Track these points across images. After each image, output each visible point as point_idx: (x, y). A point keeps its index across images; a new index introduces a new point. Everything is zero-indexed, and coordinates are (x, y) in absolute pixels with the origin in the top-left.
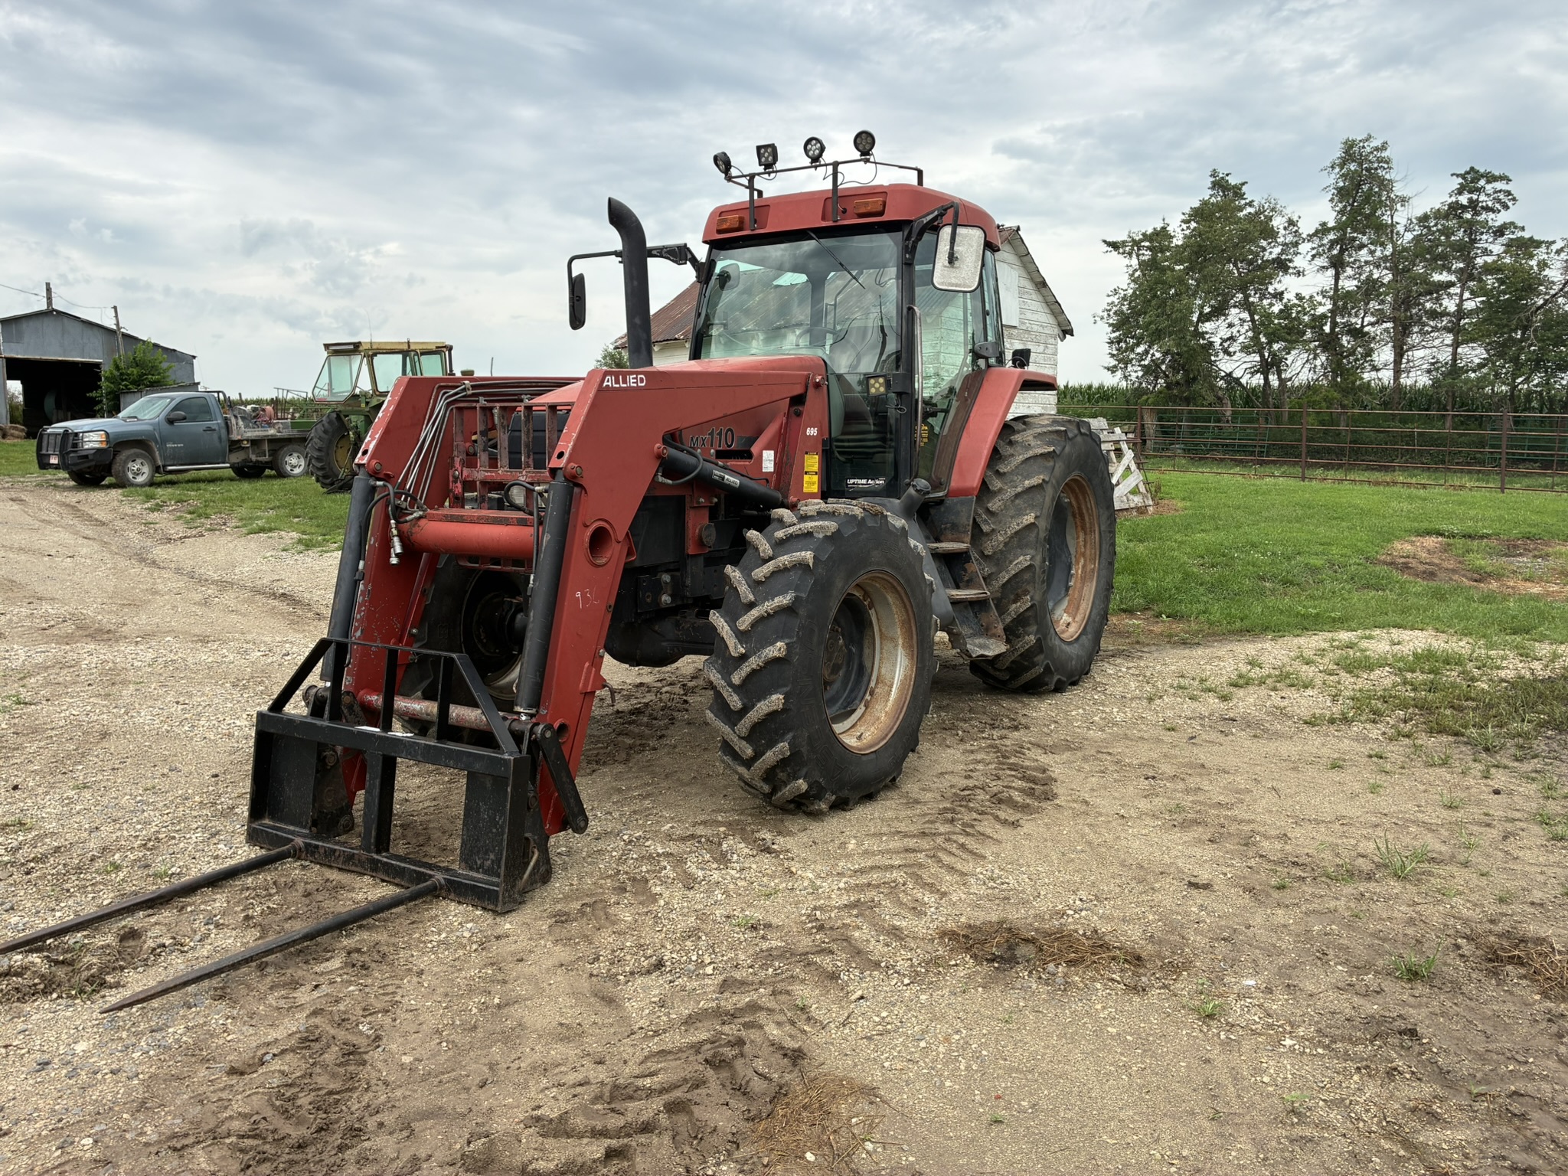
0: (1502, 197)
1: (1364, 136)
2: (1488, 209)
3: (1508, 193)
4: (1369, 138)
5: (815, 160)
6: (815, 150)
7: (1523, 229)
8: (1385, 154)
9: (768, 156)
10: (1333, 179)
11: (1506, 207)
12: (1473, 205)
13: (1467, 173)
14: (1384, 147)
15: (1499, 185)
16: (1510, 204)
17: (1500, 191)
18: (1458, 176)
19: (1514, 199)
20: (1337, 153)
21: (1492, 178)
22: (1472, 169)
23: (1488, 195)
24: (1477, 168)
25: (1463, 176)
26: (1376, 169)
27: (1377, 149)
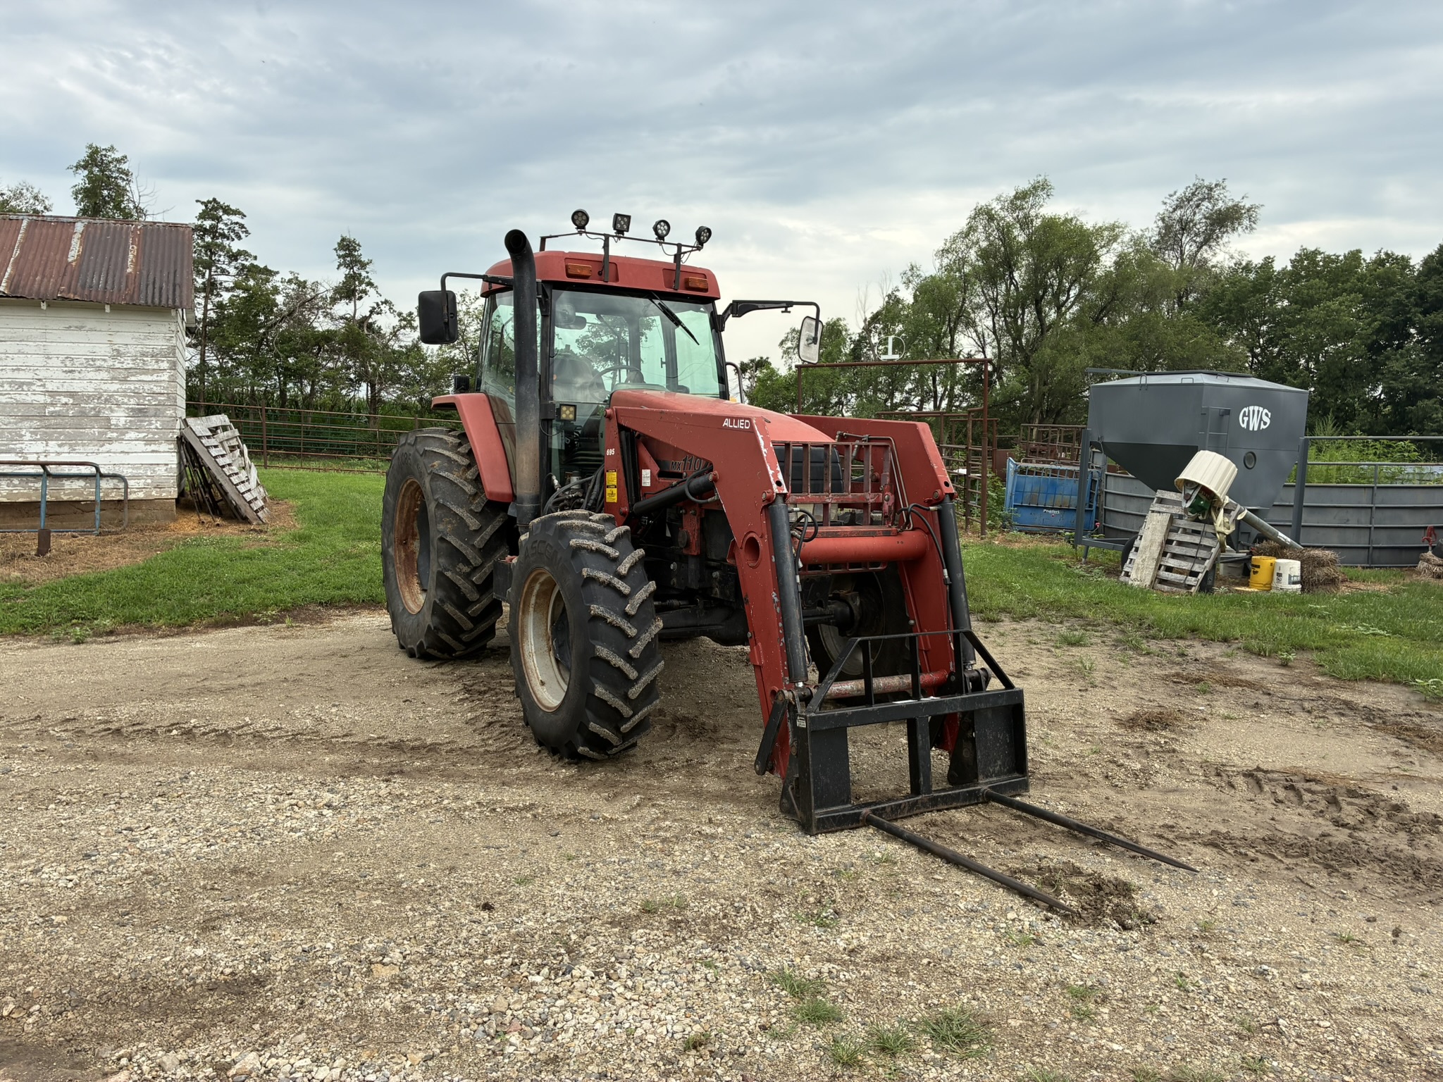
0: (237, 228)
1: (107, 146)
2: (223, 236)
3: (242, 226)
4: (112, 149)
5: (661, 238)
6: (661, 231)
7: (255, 258)
8: (124, 166)
9: (622, 224)
10: (80, 179)
11: (239, 238)
12: (213, 231)
13: (209, 202)
14: (123, 159)
15: (236, 218)
16: (243, 235)
17: (237, 223)
18: (202, 203)
19: (247, 232)
20: (83, 154)
21: (227, 211)
22: (214, 200)
23: (226, 225)
24: (218, 200)
25: (206, 204)
26: (116, 178)
27: (118, 161)
